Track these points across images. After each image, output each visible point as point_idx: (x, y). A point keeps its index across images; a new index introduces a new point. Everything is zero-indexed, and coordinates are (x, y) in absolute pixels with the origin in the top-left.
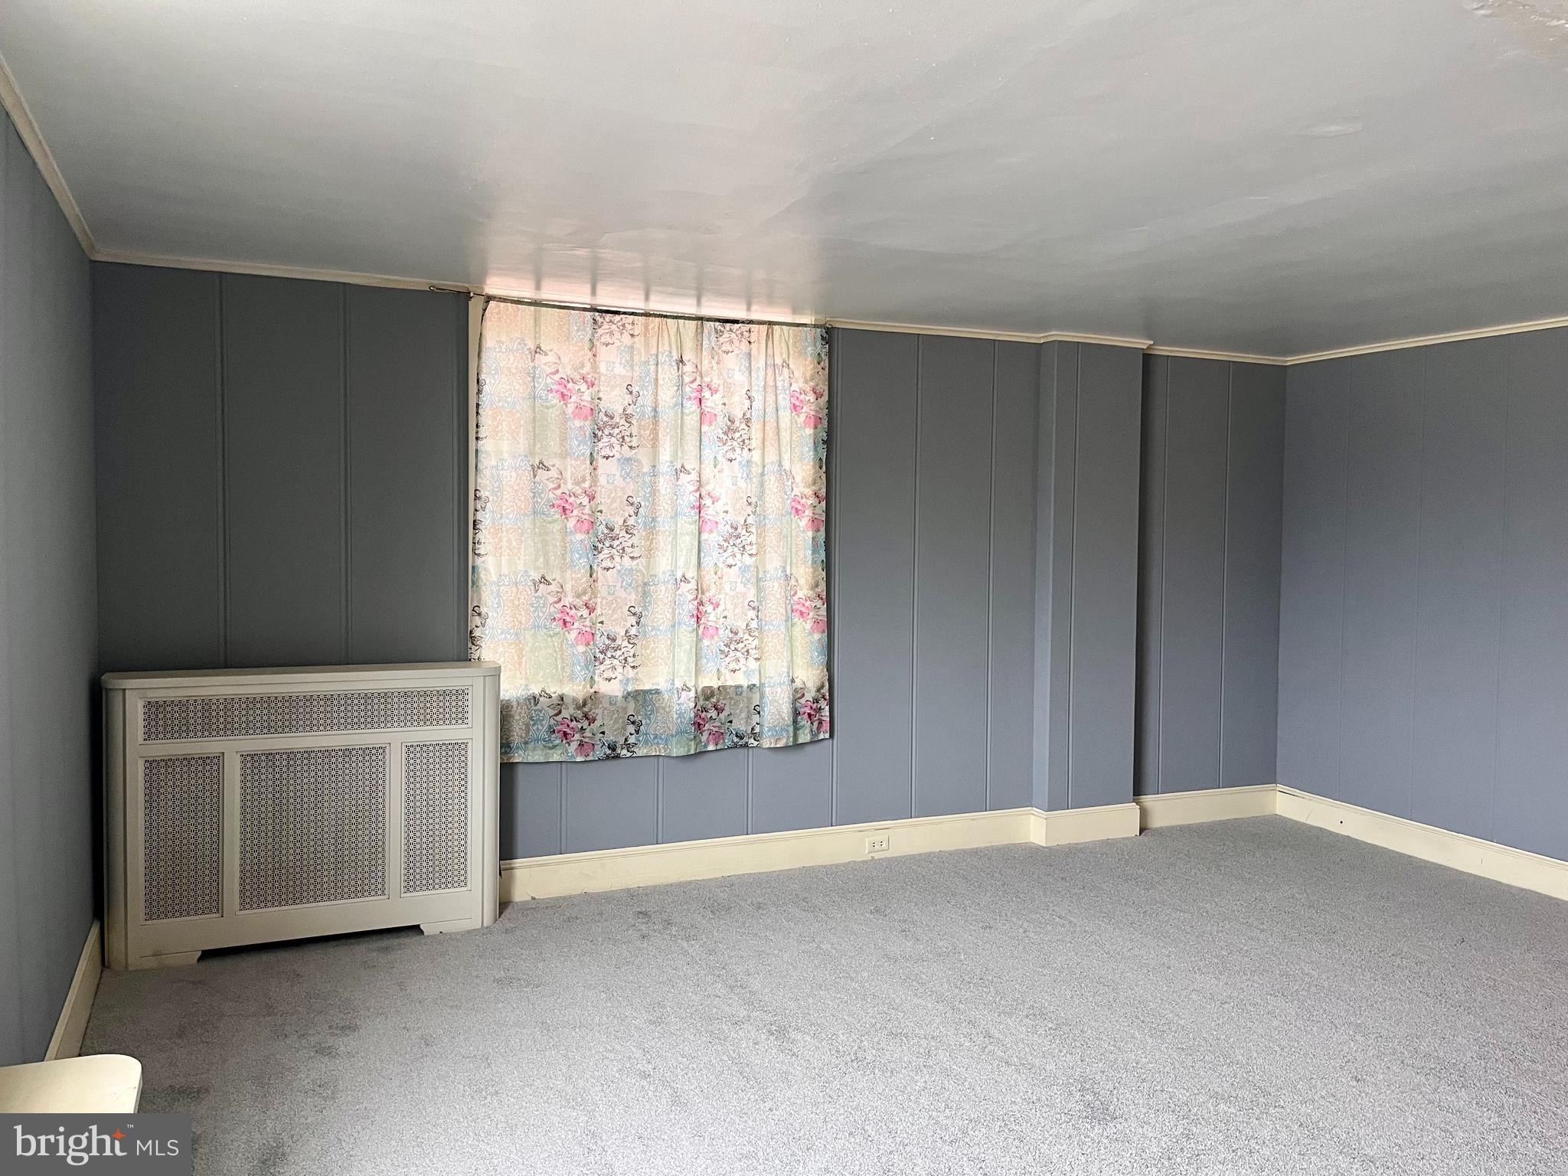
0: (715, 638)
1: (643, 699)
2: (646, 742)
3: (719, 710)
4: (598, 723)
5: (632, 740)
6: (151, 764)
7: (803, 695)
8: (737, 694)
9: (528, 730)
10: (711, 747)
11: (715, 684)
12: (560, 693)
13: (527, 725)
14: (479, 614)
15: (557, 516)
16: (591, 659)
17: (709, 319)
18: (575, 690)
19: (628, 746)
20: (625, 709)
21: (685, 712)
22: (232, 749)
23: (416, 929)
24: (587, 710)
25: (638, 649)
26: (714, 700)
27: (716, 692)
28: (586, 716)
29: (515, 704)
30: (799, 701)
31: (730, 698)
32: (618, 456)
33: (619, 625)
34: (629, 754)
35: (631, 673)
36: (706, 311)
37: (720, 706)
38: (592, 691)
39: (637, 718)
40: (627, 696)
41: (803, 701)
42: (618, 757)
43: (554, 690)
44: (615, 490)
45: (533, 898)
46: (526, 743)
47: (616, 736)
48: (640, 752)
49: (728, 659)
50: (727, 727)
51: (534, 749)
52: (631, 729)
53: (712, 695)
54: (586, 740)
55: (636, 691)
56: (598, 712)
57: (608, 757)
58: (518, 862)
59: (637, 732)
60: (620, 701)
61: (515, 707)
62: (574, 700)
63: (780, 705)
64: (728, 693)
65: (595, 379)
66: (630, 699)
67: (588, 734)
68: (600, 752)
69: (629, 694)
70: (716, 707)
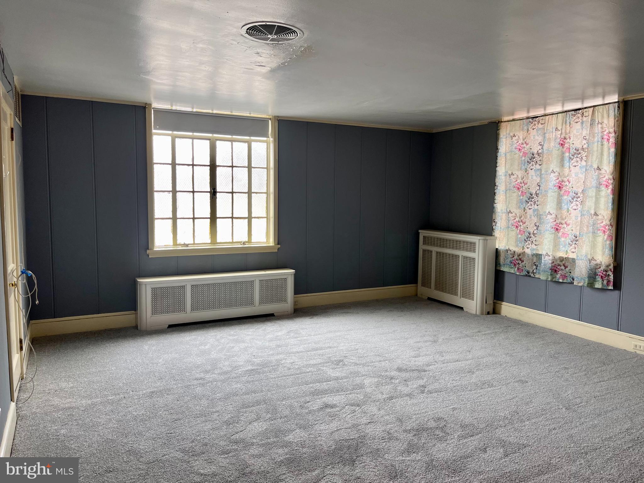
0: (567, 238)
1: (539, 256)
2: (539, 273)
3: (566, 267)
4: (524, 263)
5: (535, 271)
6: (424, 251)
7: (600, 267)
8: (573, 262)
9: (505, 261)
10: (561, 281)
11: (564, 256)
12: (514, 250)
13: (504, 259)
14: (495, 222)
15: (516, 190)
16: (523, 240)
17: (569, 111)
18: (518, 250)
19: (533, 273)
20: (532, 260)
21: (547, 264)
22: (434, 249)
23: (462, 308)
24: (521, 257)
25: (537, 239)
26: (563, 262)
27: (564, 259)
28: (520, 259)
29: (501, 251)
30: (598, 269)
31: (570, 263)
32: (534, 169)
33: (532, 229)
34: (534, 276)
35: (535, 247)
36: (566, 108)
37: (566, 265)
38: (523, 251)
39: (537, 264)
40: (533, 255)
41: (600, 270)
42: (530, 276)
43: (513, 248)
44: (533, 181)
45: (506, 316)
46: (504, 265)
47: (529, 268)
48: (537, 276)
49: (571, 247)
50: (569, 274)
51: (506, 267)
52: (535, 267)
53: (563, 260)
54: (520, 268)
55: (537, 254)
56: (524, 259)
57: (526, 275)
58: (504, 303)
59: (536, 269)
60: (530, 256)
61: (501, 253)
62: (517, 253)
63: (581, 268)
64: (569, 261)
65: (529, 142)
66: (534, 256)
67: (521, 265)
68: (524, 273)
69: (534, 254)
70: (564, 265)
